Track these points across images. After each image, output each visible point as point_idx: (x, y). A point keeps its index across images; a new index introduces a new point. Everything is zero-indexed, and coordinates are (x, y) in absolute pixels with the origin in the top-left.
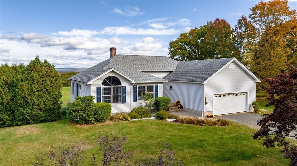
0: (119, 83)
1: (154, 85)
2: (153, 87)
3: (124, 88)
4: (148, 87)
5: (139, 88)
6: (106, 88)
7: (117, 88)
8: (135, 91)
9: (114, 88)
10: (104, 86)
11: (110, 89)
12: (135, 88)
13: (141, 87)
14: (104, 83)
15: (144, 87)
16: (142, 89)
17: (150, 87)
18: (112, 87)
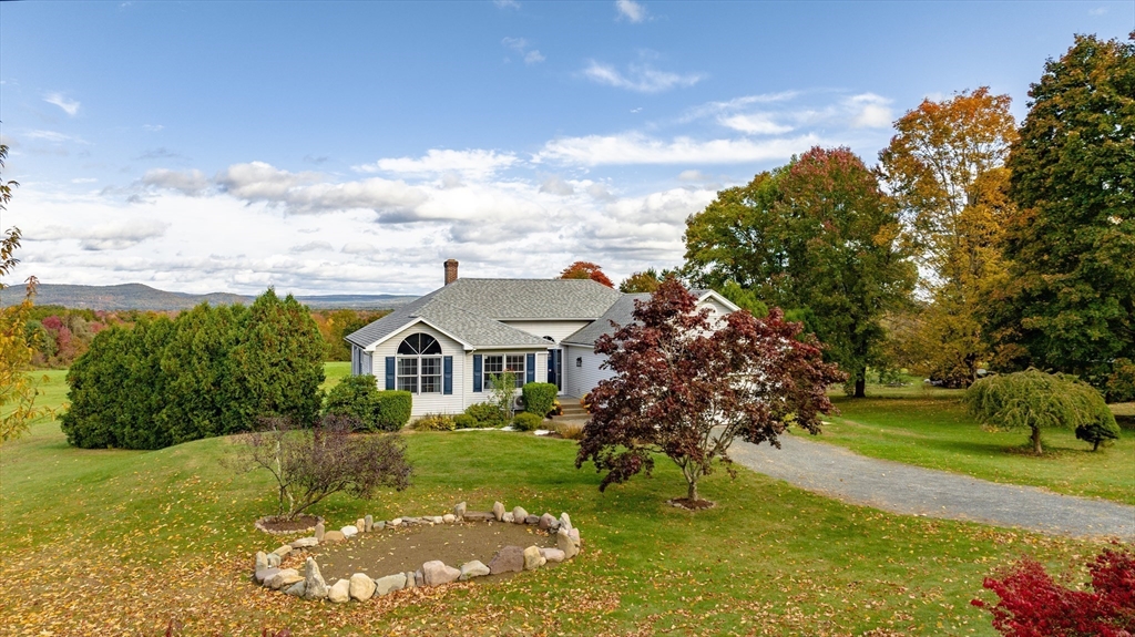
0: (436, 348)
1: (525, 354)
2: (521, 359)
3: (449, 361)
4: (509, 359)
5: (487, 361)
6: (408, 360)
7: (431, 361)
8: (477, 368)
9: (424, 361)
10: (402, 355)
11: (415, 361)
12: (477, 360)
13: (493, 359)
14: (403, 349)
15: (500, 359)
16: (494, 363)
17: (515, 359)
18: (420, 357)
